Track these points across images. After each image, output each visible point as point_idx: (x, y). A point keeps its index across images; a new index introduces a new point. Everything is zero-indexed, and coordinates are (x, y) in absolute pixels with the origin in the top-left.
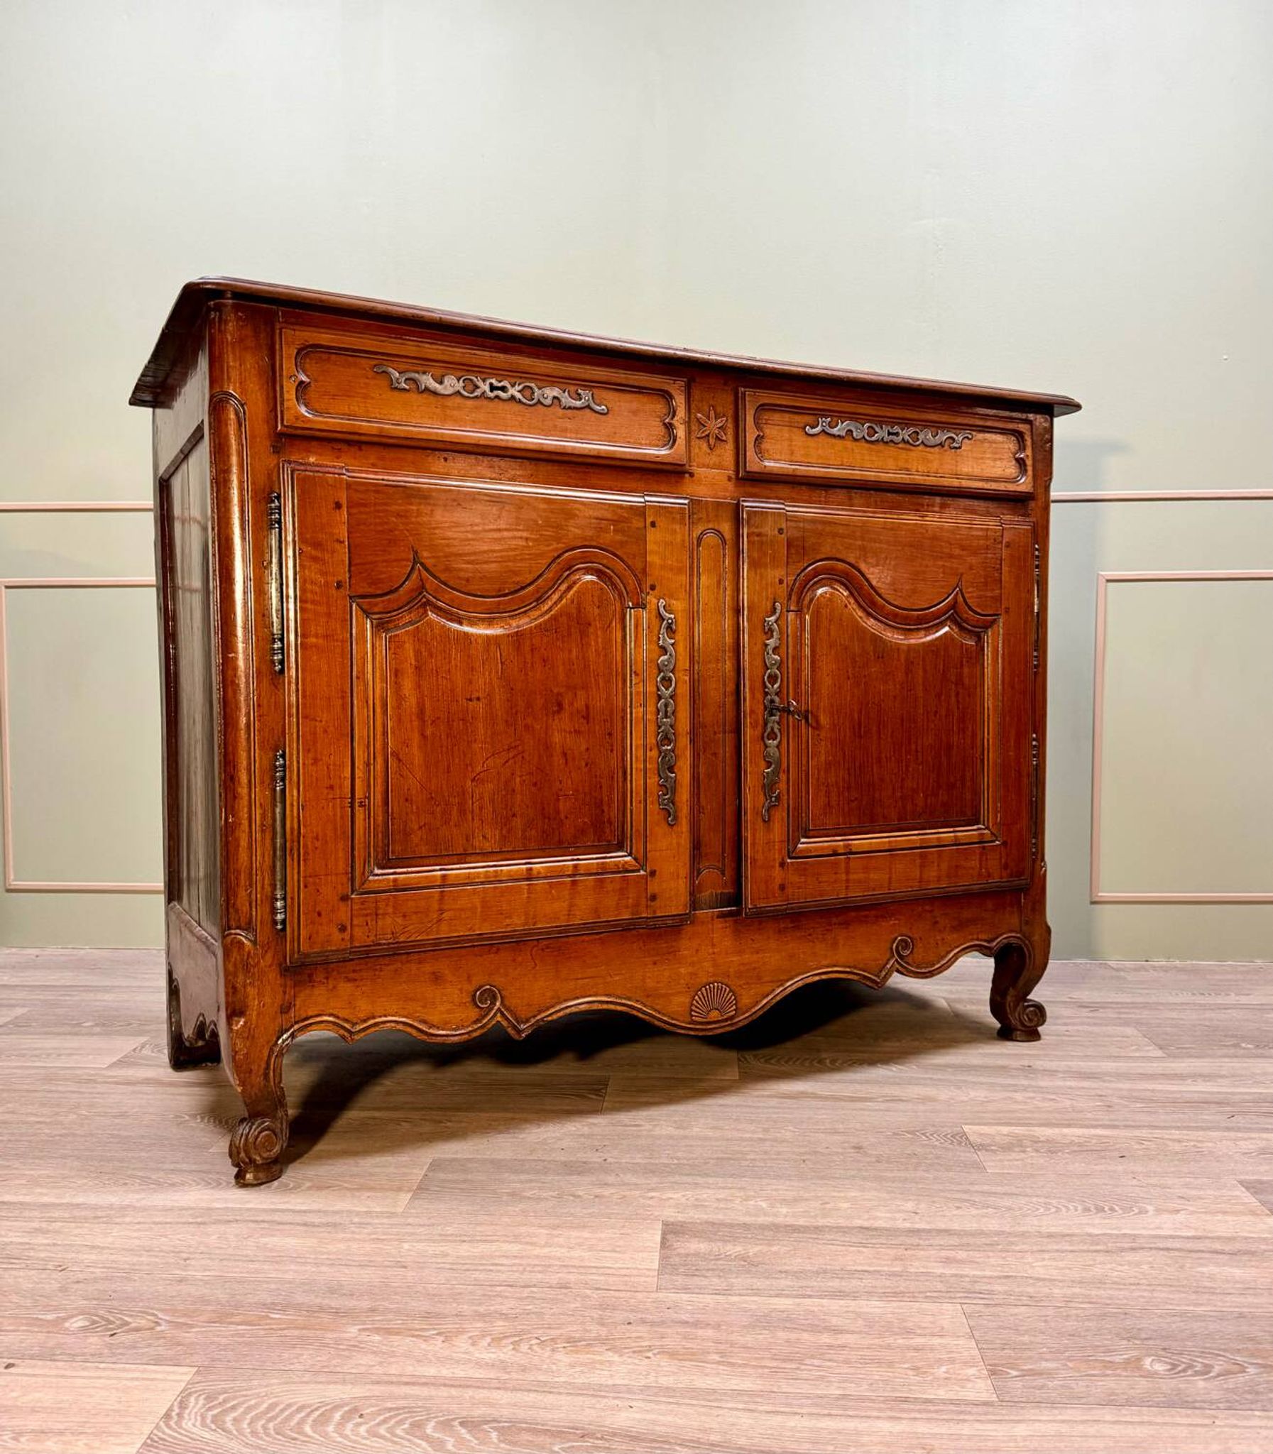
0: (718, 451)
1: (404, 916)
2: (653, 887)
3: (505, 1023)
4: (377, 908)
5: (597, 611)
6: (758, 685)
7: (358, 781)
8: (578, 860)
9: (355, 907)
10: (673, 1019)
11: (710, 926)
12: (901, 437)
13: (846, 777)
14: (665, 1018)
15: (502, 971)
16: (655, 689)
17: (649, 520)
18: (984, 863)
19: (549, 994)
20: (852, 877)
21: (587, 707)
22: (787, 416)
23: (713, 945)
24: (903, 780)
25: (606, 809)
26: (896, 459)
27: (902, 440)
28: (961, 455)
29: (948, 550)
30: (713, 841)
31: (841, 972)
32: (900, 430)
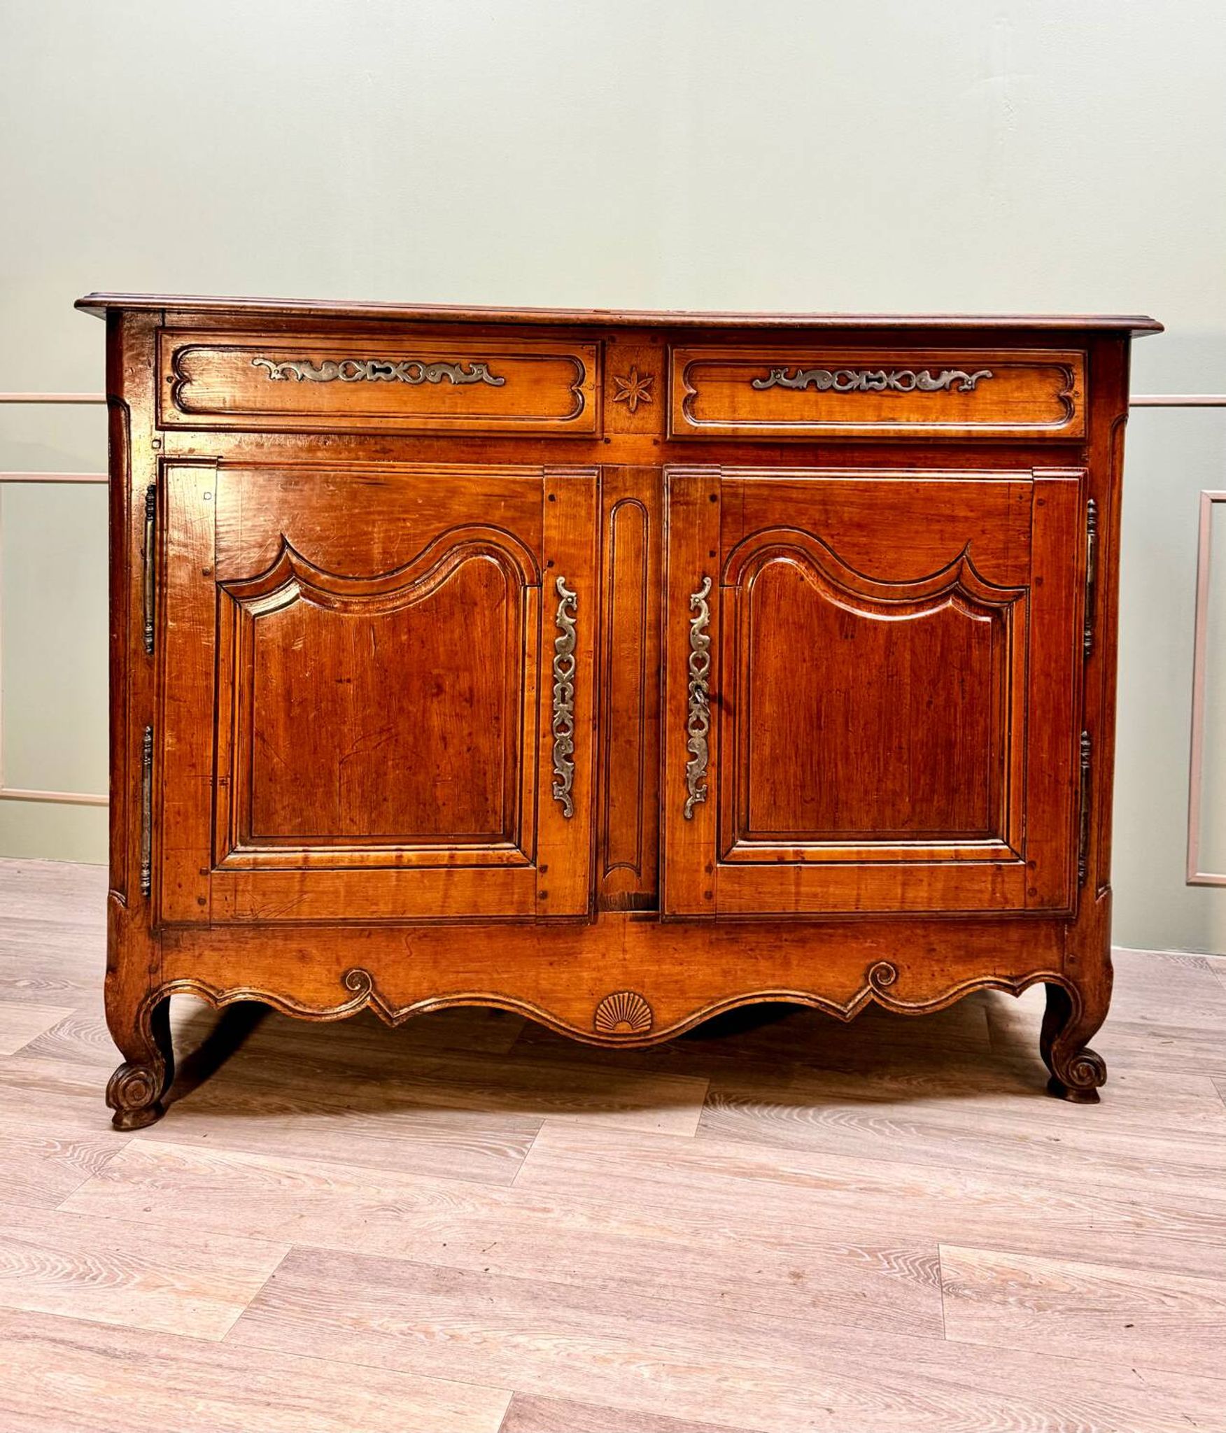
0: (640, 414)
1: (264, 895)
2: (544, 883)
3: (375, 1009)
4: (236, 885)
5: (483, 590)
6: (681, 667)
7: (219, 760)
8: (456, 849)
9: (214, 882)
10: (571, 1026)
11: (622, 930)
12: (884, 384)
13: (799, 772)
14: (563, 1024)
15: (373, 956)
16: (551, 672)
17: (547, 494)
18: (999, 886)
19: (425, 985)
20: (803, 889)
21: (471, 690)
22: (729, 370)
23: (624, 951)
24: (880, 781)
25: (490, 797)
26: (879, 408)
27: (888, 387)
28: (975, 398)
29: (948, 512)
30: (625, 837)
31: (794, 996)
32: (884, 375)
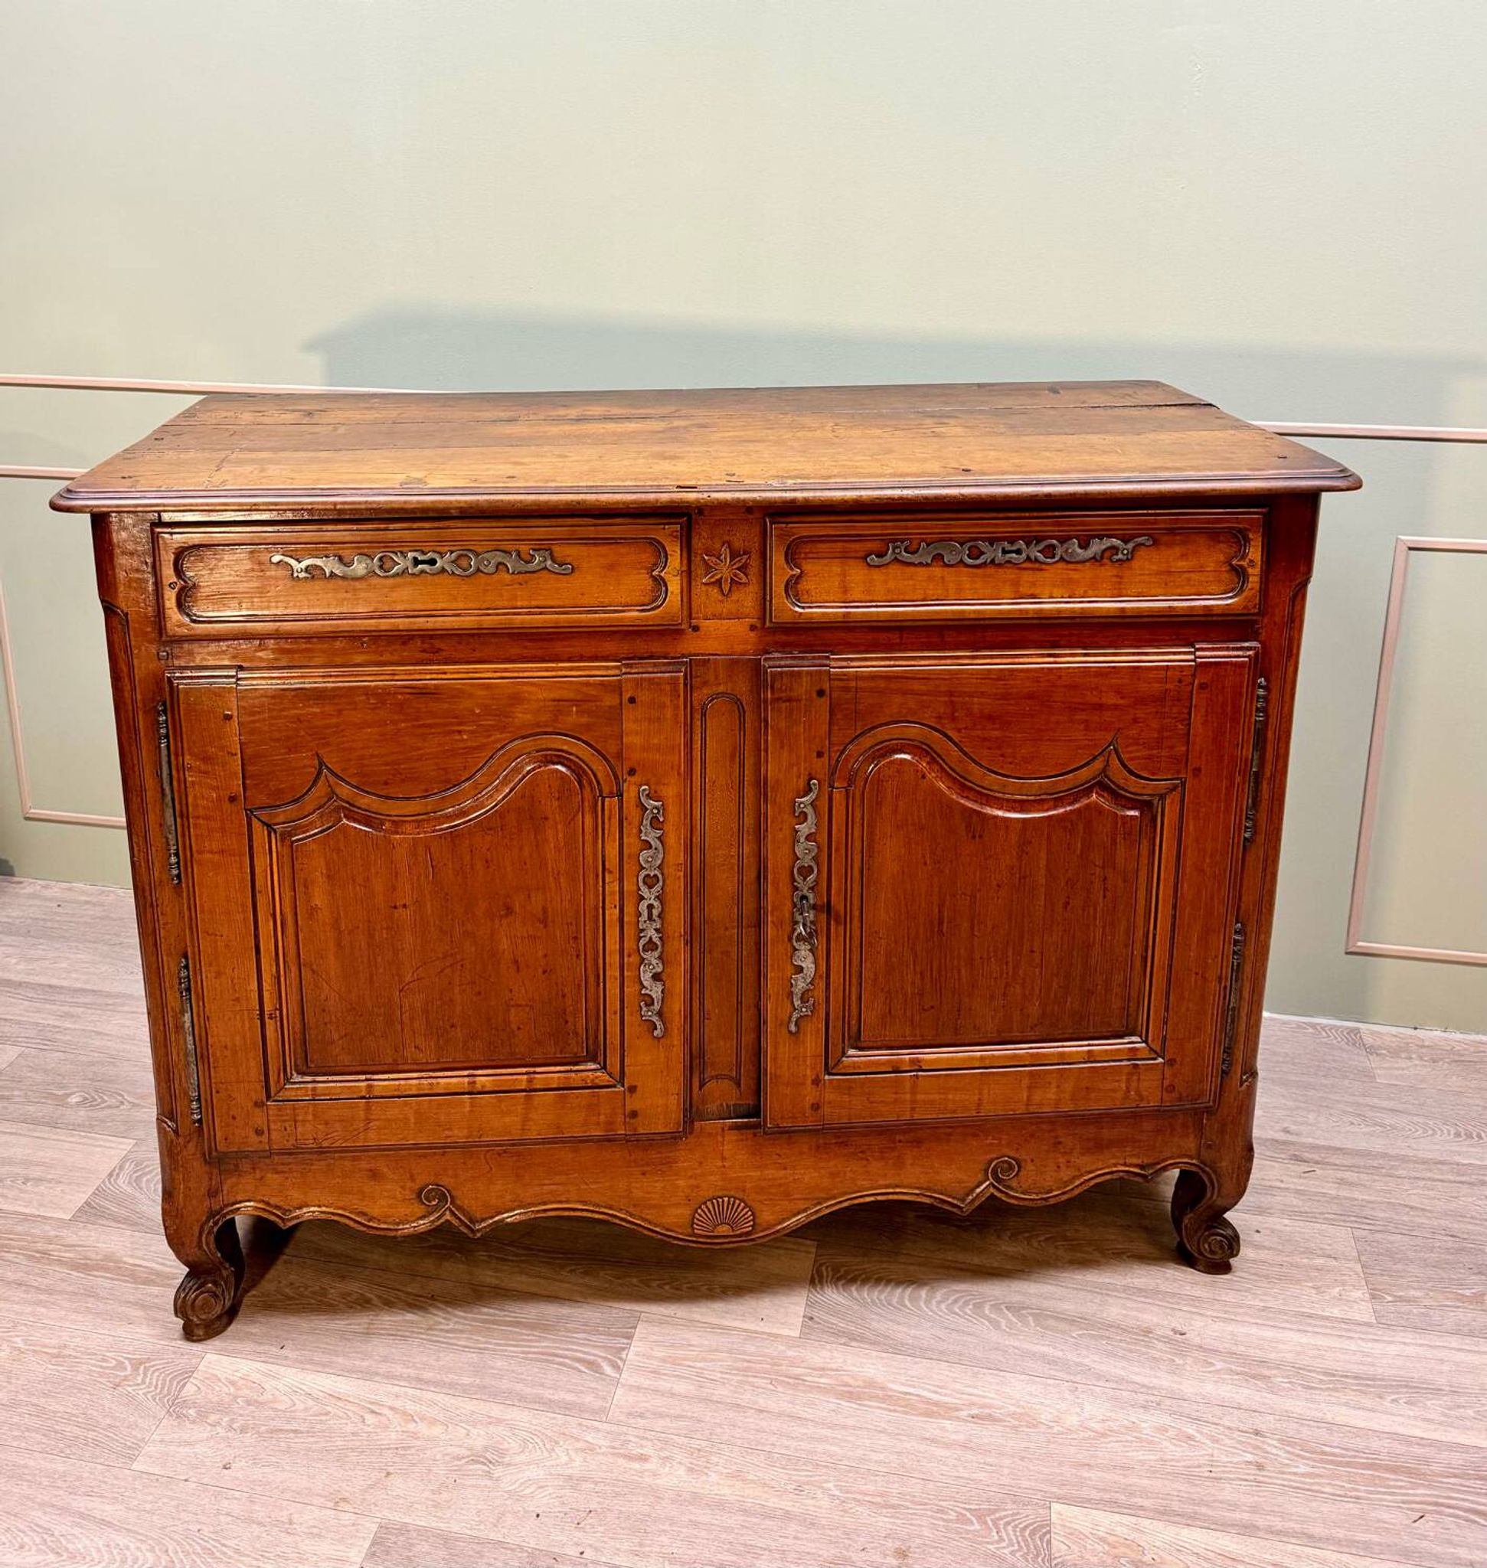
0: (735, 597)
1: (326, 1124)
2: (633, 1103)
3: (455, 1222)
4: (295, 1115)
5: (556, 803)
6: (784, 878)
7: (266, 995)
8: (535, 1073)
9: (271, 1112)
10: (667, 1230)
11: (720, 1139)
12: (1024, 555)
13: (918, 982)
14: (657, 1229)
15: (450, 1172)
16: (635, 888)
17: (626, 696)
18: (1134, 1085)
19: (508, 1197)
20: (920, 1097)
21: (545, 910)
22: (840, 545)
23: (723, 1159)
24: (1007, 985)
25: (570, 1019)
26: (1016, 584)
27: (1028, 559)
28: (1131, 569)
29: (1095, 700)
30: (722, 1051)
31: (906, 1194)
32: (1024, 546)
